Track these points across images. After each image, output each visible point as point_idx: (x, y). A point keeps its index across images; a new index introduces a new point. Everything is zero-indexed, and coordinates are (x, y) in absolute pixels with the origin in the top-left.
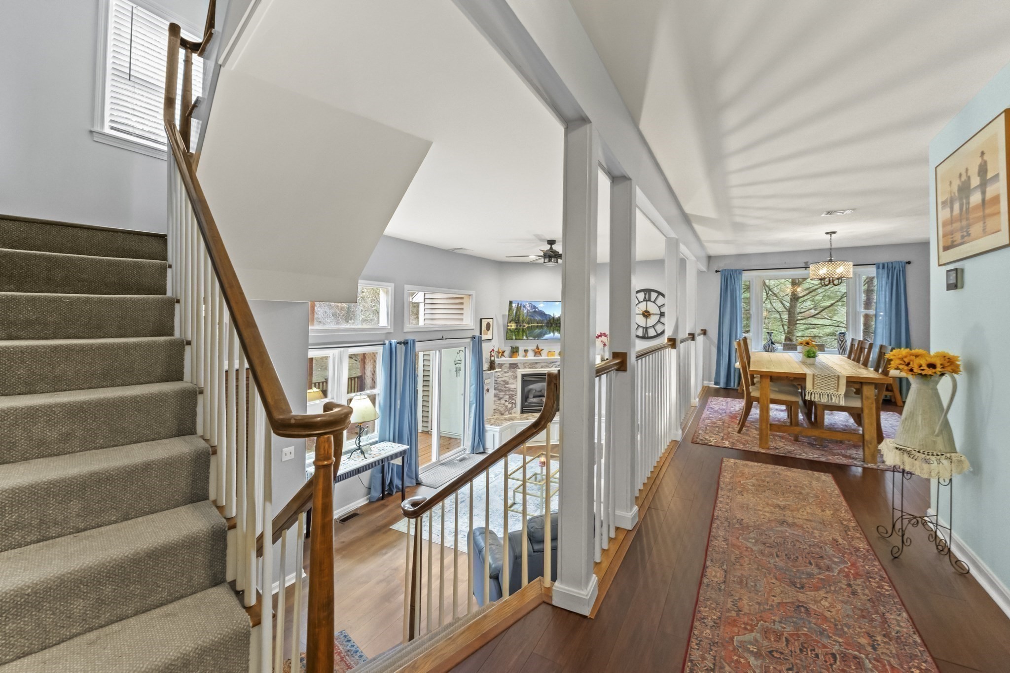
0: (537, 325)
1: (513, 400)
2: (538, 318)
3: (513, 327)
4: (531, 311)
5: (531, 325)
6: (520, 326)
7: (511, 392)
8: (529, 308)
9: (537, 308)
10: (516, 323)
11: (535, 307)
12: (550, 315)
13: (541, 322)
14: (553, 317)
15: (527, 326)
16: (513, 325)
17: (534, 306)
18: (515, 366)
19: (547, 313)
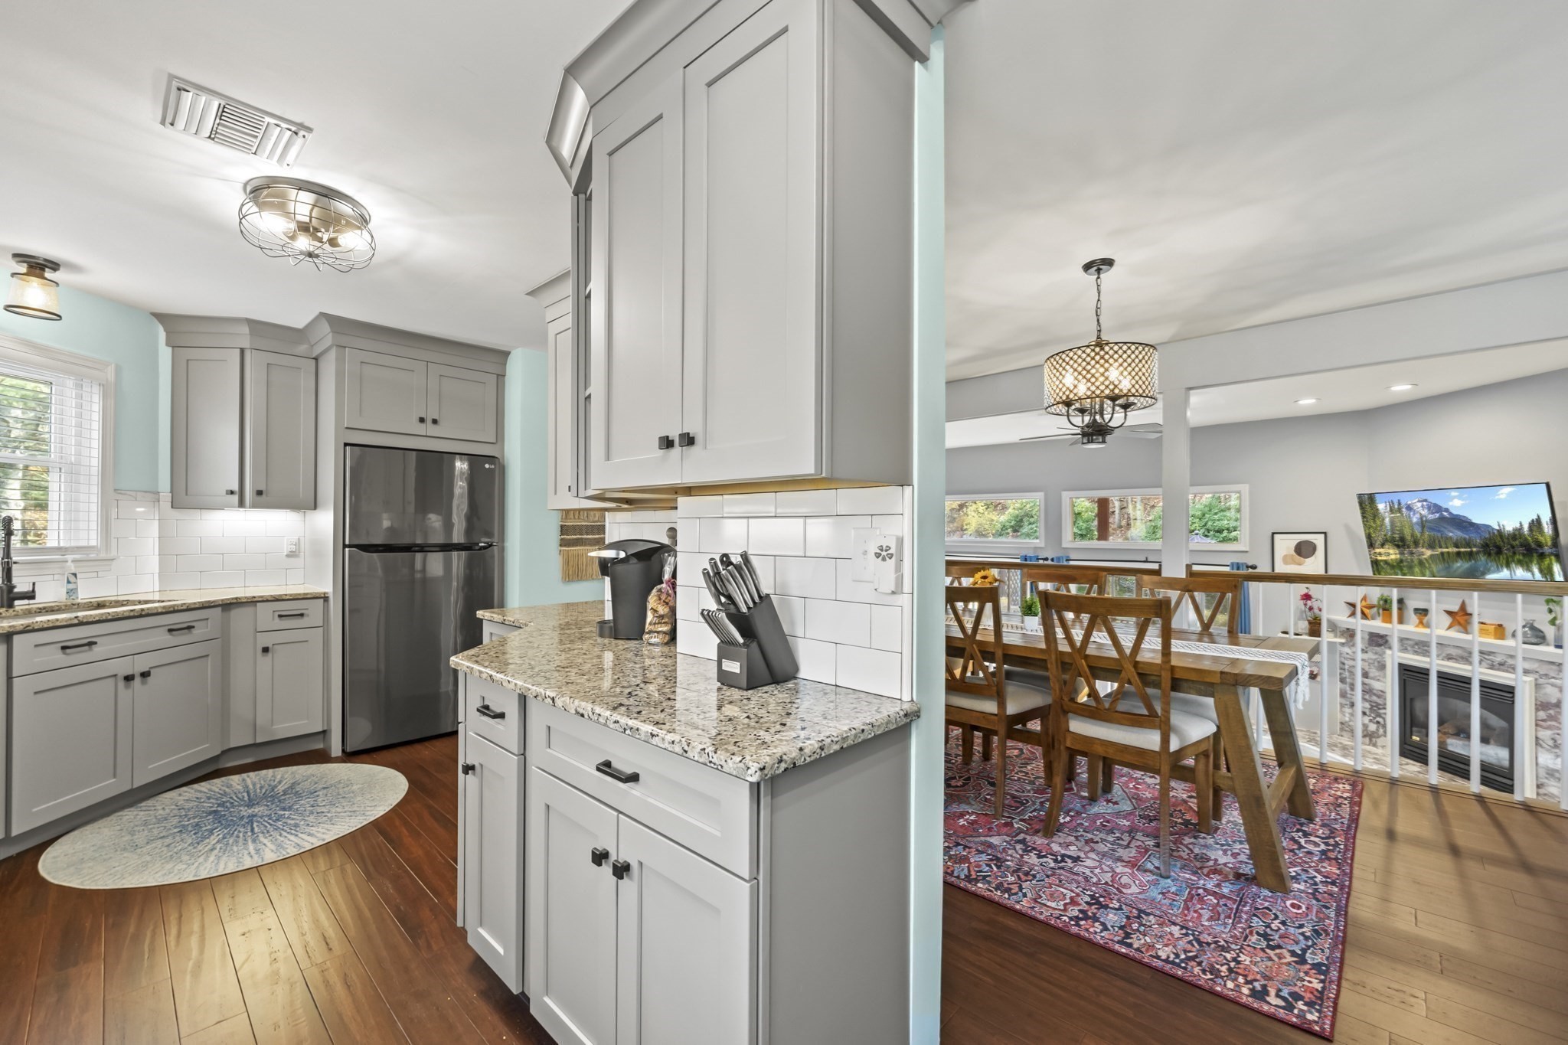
0: (1455, 550)
1: (1379, 715)
2: (1454, 534)
3: (1393, 557)
4: (1431, 517)
5: (1440, 550)
6: (1412, 553)
7: (1374, 698)
8: (1425, 512)
9: (1447, 510)
10: (1398, 546)
11: (1438, 508)
12: (1488, 526)
13: (1468, 544)
14: (1498, 531)
15: (1428, 553)
16: (1391, 551)
17: (1435, 505)
18: (1381, 641)
19: (1476, 520)
